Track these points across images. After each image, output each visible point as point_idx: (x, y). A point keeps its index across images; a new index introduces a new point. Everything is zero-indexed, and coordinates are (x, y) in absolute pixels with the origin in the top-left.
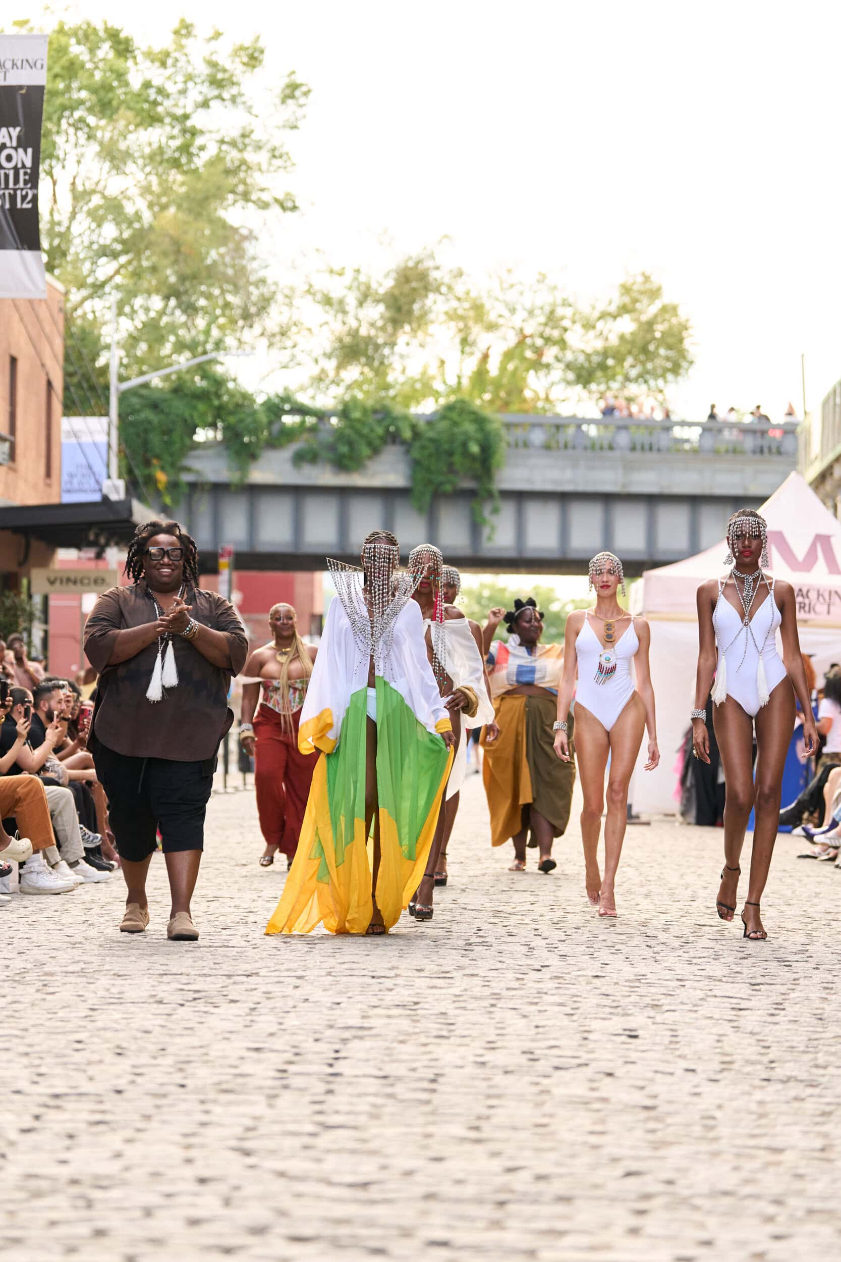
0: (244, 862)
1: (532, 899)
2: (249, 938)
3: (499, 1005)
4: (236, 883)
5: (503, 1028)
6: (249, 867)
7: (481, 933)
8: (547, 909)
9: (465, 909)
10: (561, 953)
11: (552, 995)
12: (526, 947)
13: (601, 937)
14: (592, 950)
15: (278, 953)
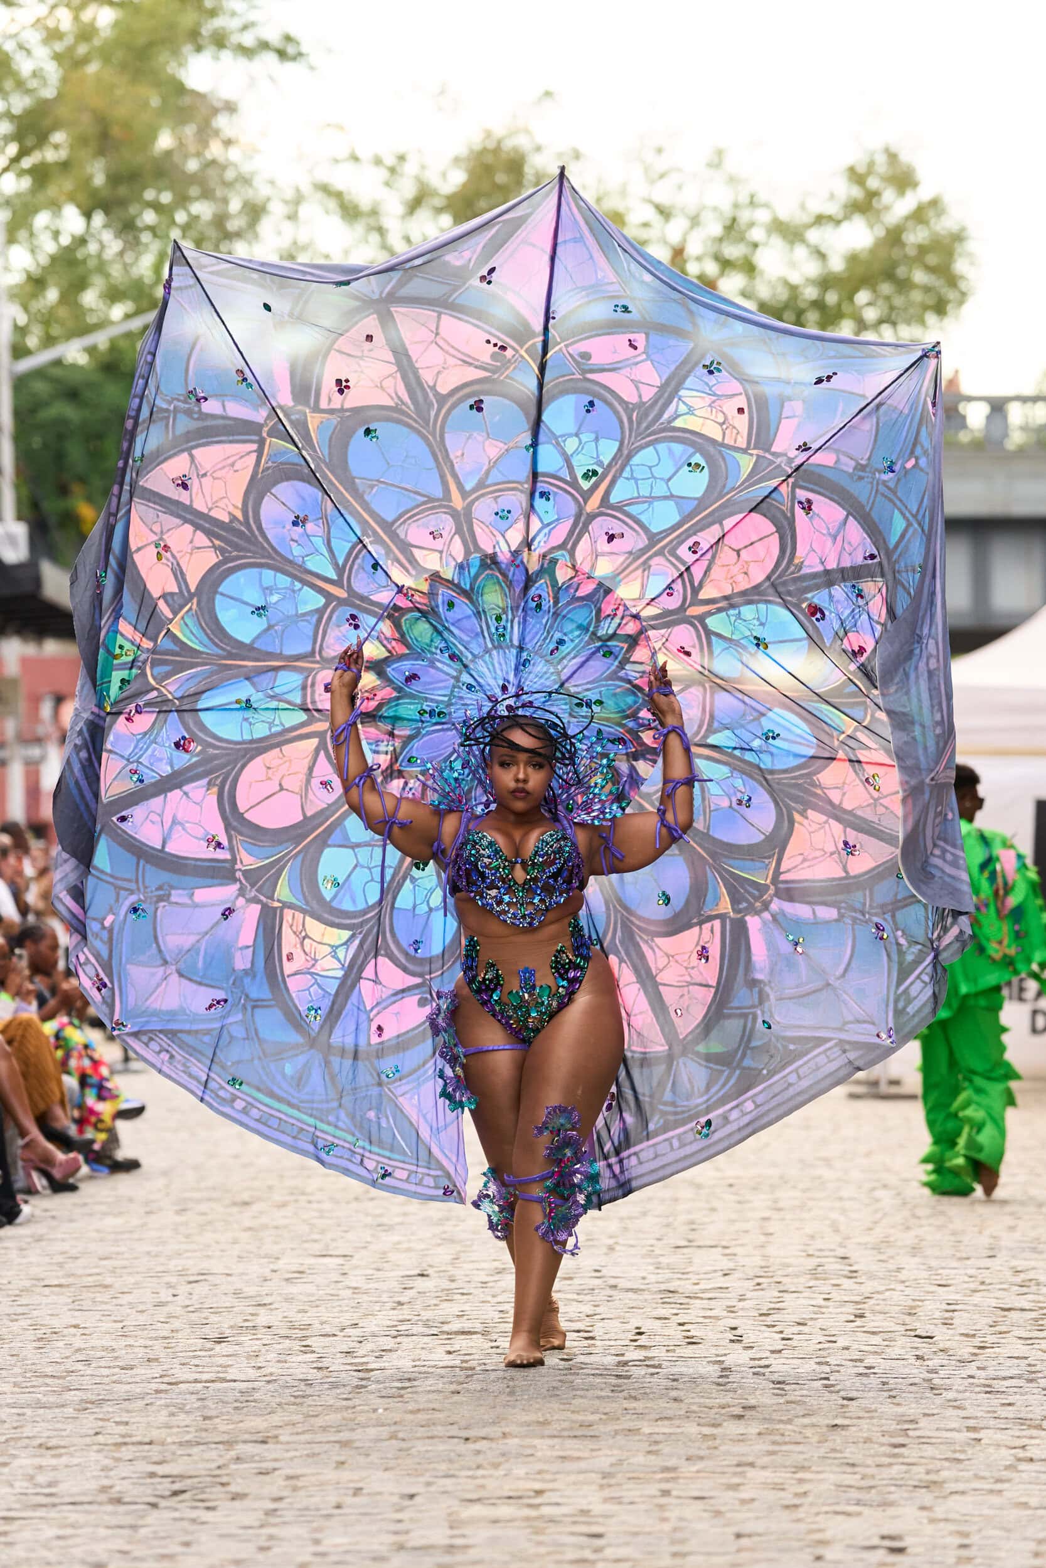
0: (246, 1196)
1: (726, 1264)
2: (260, 1362)
3: (674, 1493)
4: (235, 1242)
5: (682, 1542)
6: (255, 1208)
7: (643, 1340)
8: (750, 1284)
9: (615, 1287)
10: (775, 1377)
11: (764, 1468)
12: (716, 1367)
13: (842, 1342)
14: (827, 1369)
15: (309, 1391)
